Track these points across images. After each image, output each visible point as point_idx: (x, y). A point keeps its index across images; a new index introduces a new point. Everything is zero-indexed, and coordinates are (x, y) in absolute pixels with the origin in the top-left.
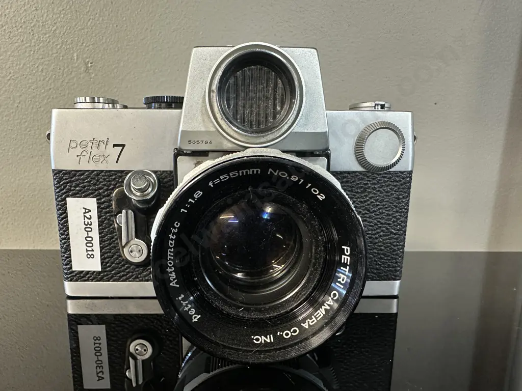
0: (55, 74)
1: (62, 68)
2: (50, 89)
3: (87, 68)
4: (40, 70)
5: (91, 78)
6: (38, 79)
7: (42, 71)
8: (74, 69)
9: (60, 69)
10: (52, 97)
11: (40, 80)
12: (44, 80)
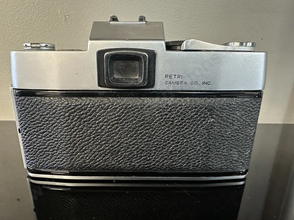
0: (48, 22)
1: (52, 19)
2: (46, 31)
3: (66, 19)
4: (40, 20)
5: (68, 25)
6: (39, 25)
7: (41, 20)
8: (59, 20)
9: (51, 19)
10: (47, 36)
11: (40, 26)
12: (42, 26)
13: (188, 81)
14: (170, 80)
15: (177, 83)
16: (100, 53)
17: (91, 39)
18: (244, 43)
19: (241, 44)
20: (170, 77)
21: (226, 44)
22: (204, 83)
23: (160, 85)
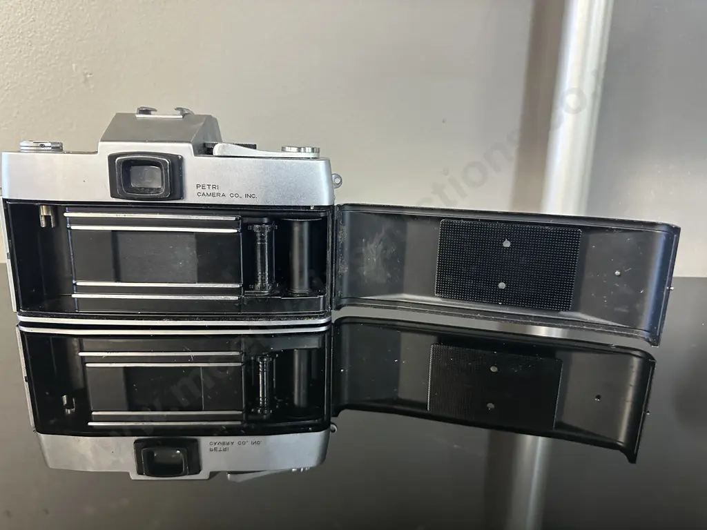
13: (227, 193)
14: (203, 191)
15: (213, 195)
16: (112, 158)
17: (102, 141)
18: (302, 149)
19: (299, 150)
20: (203, 188)
21: (283, 150)
22: (247, 196)
23: (191, 197)
